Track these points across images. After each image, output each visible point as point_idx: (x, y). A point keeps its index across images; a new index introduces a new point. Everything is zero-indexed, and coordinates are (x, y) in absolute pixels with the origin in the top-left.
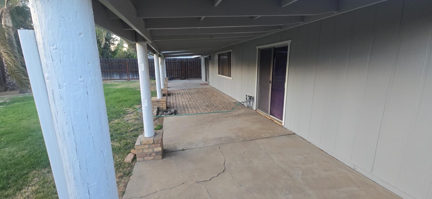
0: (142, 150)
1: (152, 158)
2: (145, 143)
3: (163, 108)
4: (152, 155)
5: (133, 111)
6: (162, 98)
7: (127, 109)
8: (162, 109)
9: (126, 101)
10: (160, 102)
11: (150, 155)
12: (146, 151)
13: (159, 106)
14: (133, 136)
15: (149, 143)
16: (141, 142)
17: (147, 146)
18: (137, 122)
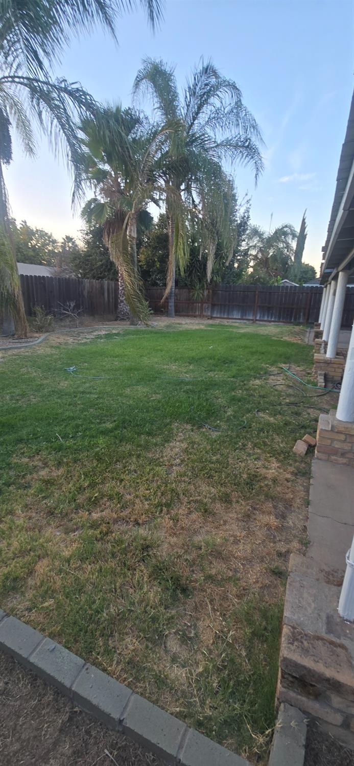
0: (329, 441)
1: (345, 462)
2: (342, 429)
3: (335, 377)
4: (347, 456)
5: (279, 372)
6: (336, 358)
7: (268, 367)
8: (333, 378)
9: (263, 353)
10: (331, 365)
11: (343, 455)
12: (337, 445)
13: (327, 372)
14: (292, 413)
15: (348, 433)
16: (332, 426)
17: (342, 437)
18: (290, 391)
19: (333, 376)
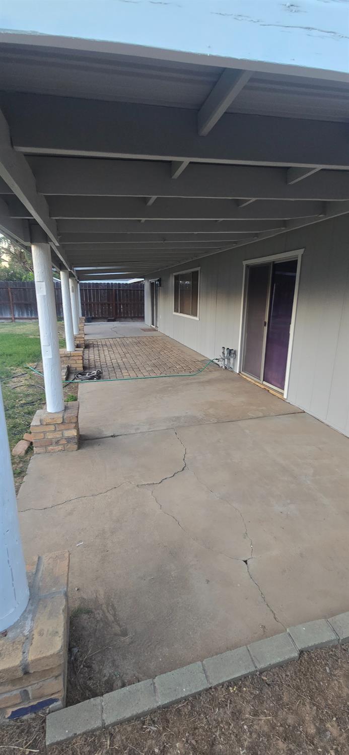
0: (42, 434)
1: (60, 448)
2: (49, 421)
3: (78, 368)
4: (61, 442)
5: (23, 373)
6: (76, 351)
7: (12, 369)
8: (76, 369)
9: (10, 355)
10: (72, 358)
11: (57, 443)
12: (50, 436)
13: (69, 365)
14: (25, 413)
15: (55, 423)
16: (41, 421)
17: (52, 428)
18: (31, 391)
19: (76, 368)
